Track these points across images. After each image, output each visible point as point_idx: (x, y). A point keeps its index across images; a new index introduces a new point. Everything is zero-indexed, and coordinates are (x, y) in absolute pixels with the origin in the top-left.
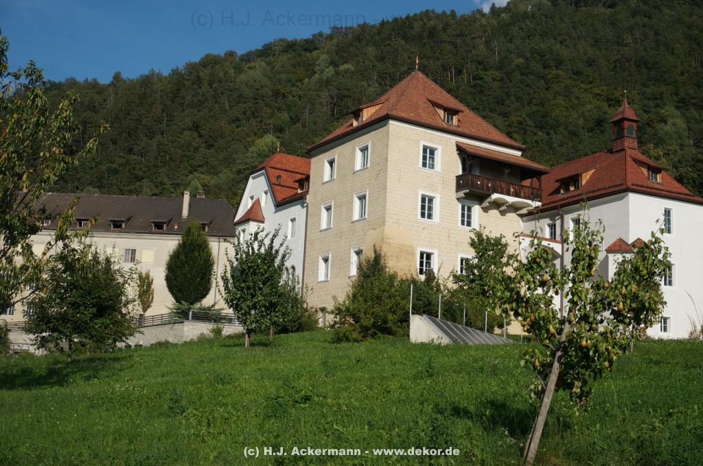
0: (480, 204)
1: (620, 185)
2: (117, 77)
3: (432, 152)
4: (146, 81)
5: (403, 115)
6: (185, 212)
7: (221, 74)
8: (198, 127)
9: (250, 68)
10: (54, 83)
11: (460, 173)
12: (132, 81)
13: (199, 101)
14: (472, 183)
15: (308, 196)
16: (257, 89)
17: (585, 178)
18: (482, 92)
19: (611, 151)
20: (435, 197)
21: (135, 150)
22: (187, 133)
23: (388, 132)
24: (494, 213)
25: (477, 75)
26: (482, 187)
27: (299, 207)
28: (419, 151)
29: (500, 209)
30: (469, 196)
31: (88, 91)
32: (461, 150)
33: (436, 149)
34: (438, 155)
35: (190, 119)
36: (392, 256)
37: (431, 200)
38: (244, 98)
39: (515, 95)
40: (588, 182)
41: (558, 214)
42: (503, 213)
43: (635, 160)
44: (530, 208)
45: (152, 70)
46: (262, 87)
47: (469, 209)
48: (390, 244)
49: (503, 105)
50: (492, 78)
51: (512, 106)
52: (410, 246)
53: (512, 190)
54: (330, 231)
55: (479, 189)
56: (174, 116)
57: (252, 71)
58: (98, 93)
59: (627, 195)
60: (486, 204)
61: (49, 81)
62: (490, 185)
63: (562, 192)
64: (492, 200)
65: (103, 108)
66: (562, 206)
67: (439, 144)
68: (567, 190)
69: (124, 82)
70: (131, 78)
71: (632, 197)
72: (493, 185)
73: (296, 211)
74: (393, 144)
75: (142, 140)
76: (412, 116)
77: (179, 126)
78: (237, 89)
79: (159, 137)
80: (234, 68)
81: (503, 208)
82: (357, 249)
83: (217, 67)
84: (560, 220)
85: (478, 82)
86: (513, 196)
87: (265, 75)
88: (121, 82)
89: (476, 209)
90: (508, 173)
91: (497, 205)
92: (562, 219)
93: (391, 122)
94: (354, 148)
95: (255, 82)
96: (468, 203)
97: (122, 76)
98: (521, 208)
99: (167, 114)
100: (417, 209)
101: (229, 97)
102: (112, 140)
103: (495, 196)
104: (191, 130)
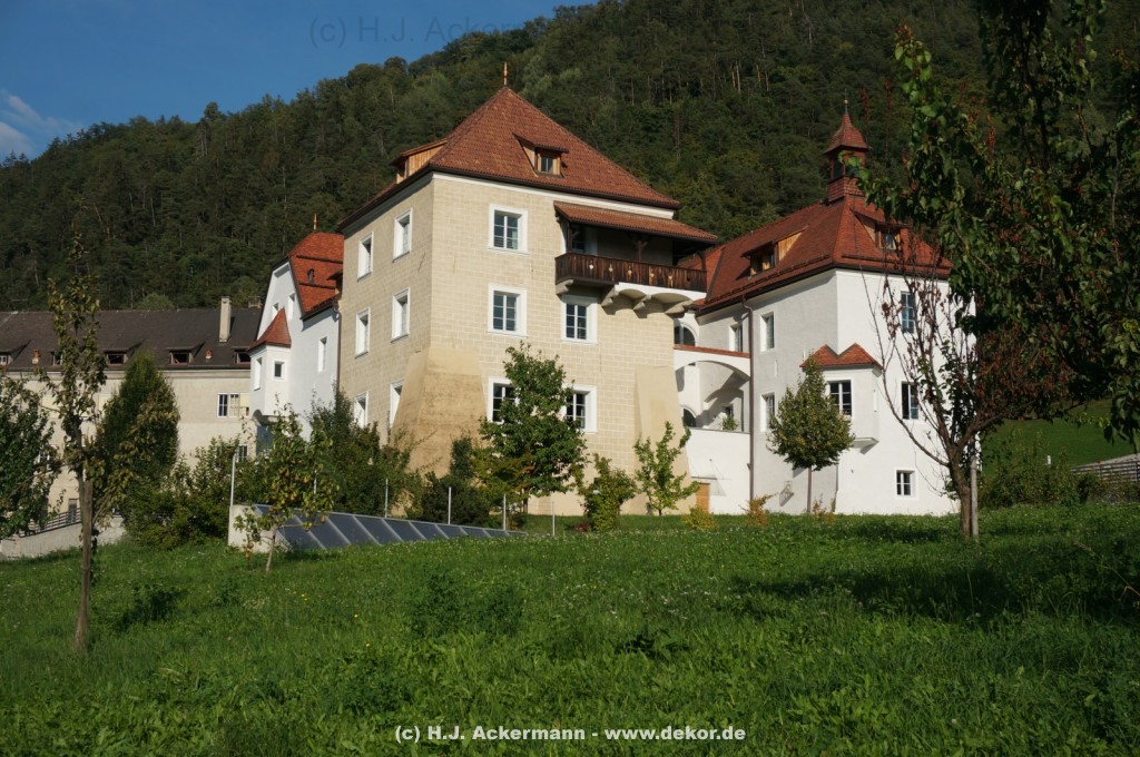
0: (600, 302)
1: (825, 258)
2: (211, 111)
3: (513, 220)
4: (258, 115)
5: (460, 164)
6: (224, 332)
7: (375, 98)
8: (335, 186)
9: (421, 84)
10: (113, 127)
11: (563, 251)
12: (236, 117)
13: (337, 142)
14: (579, 269)
15: (340, 302)
16: (429, 119)
17: (784, 249)
18: (784, 101)
19: (826, 203)
20: (518, 295)
21: (236, 229)
22: (319, 196)
23: (432, 193)
24: (626, 314)
25: (776, 74)
26: (596, 273)
27: (330, 319)
28: (488, 221)
29: (636, 308)
30: (575, 289)
31: (166, 138)
32: (561, 216)
33: (519, 216)
34: (523, 224)
35: (321, 173)
36: (441, 395)
37: (512, 299)
38: (408, 134)
39: (835, 104)
40: (788, 255)
41: (745, 310)
42: (641, 314)
43: (858, 215)
44: (686, 303)
45: (267, 96)
46: (437, 115)
47: (582, 311)
48: (437, 375)
49: (817, 121)
50: (800, 78)
51: (830, 121)
52: (473, 377)
53: (652, 275)
54: (366, 356)
55: (593, 277)
56: (297, 170)
57: (422, 89)
58: (182, 139)
59: (834, 275)
60: (608, 301)
61: (104, 123)
62: (611, 270)
63: (753, 272)
64: (617, 294)
65: (187, 164)
66: (749, 296)
67: (524, 207)
68: (760, 269)
69: (223, 117)
70: (234, 112)
71: (841, 275)
72: (616, 270)
73: (327, 326)
74: (440, 211)
75: (246, 212)
76: (476, 164)
77: (305, 185)
78: (396, 121)
79: (273, 206)
80: (397, 86)
81: (640, 305)
82: (397, 386)
83: (370, 85)
84: (747, 319)
85: (780, 84)
86: (654, 285)
87: (443, 94)
88: (219, 120)
89: (594, 311)
90: (645, 248)
91: (628, 300)
92: (750, 316)
93: (436, 176)
94: (393, 222)
95: (427, 105)
96: (577, 301)
97: (219, 110)
98: (673, 304)
99: (287, 167)
100: (486, 316)
101: (385, 134)
102: (200, 214)
103: (621, 287)
104: (324, 191)
